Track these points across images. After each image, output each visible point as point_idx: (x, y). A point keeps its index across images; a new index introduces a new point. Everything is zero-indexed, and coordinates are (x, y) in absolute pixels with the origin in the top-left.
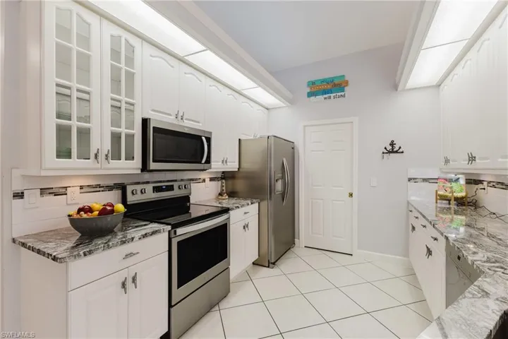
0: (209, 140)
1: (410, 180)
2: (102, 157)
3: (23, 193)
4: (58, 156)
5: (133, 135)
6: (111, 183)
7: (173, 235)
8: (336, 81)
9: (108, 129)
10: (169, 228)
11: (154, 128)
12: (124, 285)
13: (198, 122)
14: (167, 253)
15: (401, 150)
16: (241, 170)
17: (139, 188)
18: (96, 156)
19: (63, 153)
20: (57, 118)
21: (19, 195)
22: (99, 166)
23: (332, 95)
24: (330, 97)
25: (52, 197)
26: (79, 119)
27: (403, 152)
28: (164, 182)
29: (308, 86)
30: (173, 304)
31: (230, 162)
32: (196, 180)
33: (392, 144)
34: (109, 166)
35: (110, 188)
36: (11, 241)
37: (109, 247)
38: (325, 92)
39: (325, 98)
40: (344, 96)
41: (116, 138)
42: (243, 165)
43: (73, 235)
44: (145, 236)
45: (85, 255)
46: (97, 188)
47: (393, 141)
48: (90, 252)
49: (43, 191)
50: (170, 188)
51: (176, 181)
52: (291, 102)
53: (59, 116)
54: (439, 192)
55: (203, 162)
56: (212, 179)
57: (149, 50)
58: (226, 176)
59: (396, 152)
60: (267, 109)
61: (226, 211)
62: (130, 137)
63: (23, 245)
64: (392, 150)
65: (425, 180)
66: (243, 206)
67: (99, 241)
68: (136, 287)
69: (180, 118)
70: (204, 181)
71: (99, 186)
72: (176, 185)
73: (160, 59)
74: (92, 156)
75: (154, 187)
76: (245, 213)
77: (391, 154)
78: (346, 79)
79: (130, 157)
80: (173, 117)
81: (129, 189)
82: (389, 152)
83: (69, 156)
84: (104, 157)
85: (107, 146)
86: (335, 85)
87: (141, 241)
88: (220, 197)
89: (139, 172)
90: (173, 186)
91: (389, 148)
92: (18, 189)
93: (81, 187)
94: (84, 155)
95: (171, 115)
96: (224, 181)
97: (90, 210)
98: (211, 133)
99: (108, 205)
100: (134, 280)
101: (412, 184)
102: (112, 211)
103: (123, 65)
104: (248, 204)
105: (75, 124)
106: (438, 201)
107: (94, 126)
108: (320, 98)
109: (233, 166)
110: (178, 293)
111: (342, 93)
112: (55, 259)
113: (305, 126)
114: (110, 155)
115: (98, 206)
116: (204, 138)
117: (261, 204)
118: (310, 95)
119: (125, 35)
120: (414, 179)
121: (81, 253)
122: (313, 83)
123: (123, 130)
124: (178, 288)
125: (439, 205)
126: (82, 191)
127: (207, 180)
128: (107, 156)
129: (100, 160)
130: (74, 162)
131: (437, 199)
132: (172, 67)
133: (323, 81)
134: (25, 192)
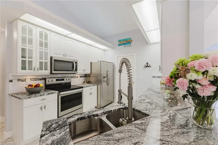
0: (76, 63)
1: (153, 77)
2: (36, 69)
3: (12, 80)
4: (22, 69)
5: (47, 62)
6: (41, 78)
7: (59, 94)
8: (128, 40)
9: (39, 60)
10: (58, 92)
11: (54, 60)
12: (41, 108)
13: (73, 57)
14: (57, 100)
15: (150, 66)
16: (92, 73)
17: (50, 79)
18: (34, 69)
19: (24, 68)
20: (22, 58)
21: (11, 81)
22: (35, 72)
23: (127, 45)
24: (126, 46)
25: (21, 82)
26: (29, 58)
27: (151, 67)
28: (61, 77)
29: (118, 42)
30: (59, 117)
31: (86, 71)
32: (74, 77)
33: (147, 64)
34: (39, 72)
35: (41, 79)
36: (8, 95)
37: (36, 97)
38: (124, 44)
39: (124, 47)
40: (130, 46)
41: (41, 63)
42: (92, 72)
43: (27, 93)
44: (49, 94)
45: (28, 98)
46: (36, 79)
47: (147, 63)
48: (30, 97)
49: (18, 80)
50: (63, 80)
51: (66, 77)
52: (112, 48)
53: (22, 57)
54: (162, 82)
55: (74, 70)
56: (80, 77)
57: (53, 34)
58: (86, 76)
59: (149, 67)
60: (104, 50)
61: (82, 87)
62: (46, 63)
63: (12, 95)
64: (147, 66)
65: (158, 77)
66: (89, 86)
67: (33, 95)
68: (45, 109)
69: (65, 56)
70: (77, 77)
71: (37, 79)
72: (65, 79)
73: (58, 37)
74: (33, 69)
75: (56, 79)
76: (91, 89)
77: (147, 68)
78: (132, 39)
79: (46, 69)
80: (62, 56)
81: (47, 80)
82: (146, 67)
83: (25, 69)
84: (37, 69)
85: (38, 66)
86: (127, 42)
87: (47, 95)
88: (84, 83)
89: (50, 74)
90: (64, 79)
91: (146, 65)
92: (11, 79)
93: (31, 79)
94: (30, 69)
95: (61, 55)
96: (85, 77)
97: (32, 86)
98: (77, 61)
99: (37, 84)
100: (45, 107)
101: (154, 78)
102: (39, 86)
103: (44, 40)
104: (92, 86)
105: (27, 59)
106: (162, 85)
107: (34, 60)
108: (123, 46)
109: (88, 72)
110: (61, 114)
111: (130, 45)
112: (19, 99)
113: (117, 57)
114: (39, 69)
115: (34, 85)
116: (74, 63)
117: (98, 86)
118: (119, 45)
119: (44, 30)
120: (155, 77)
121: (27, 97)
122: (120, 41)
123: (44, 61)
124: (61, 112)
125: (162, 86)
126: (31, 80)
127: (79, 77)
128: (38, 69)
129: (35, 70)
130: (27, 71)
131: (161, 84)
132: (62, 39)
133: (123, 40)
134: (13, 80)
